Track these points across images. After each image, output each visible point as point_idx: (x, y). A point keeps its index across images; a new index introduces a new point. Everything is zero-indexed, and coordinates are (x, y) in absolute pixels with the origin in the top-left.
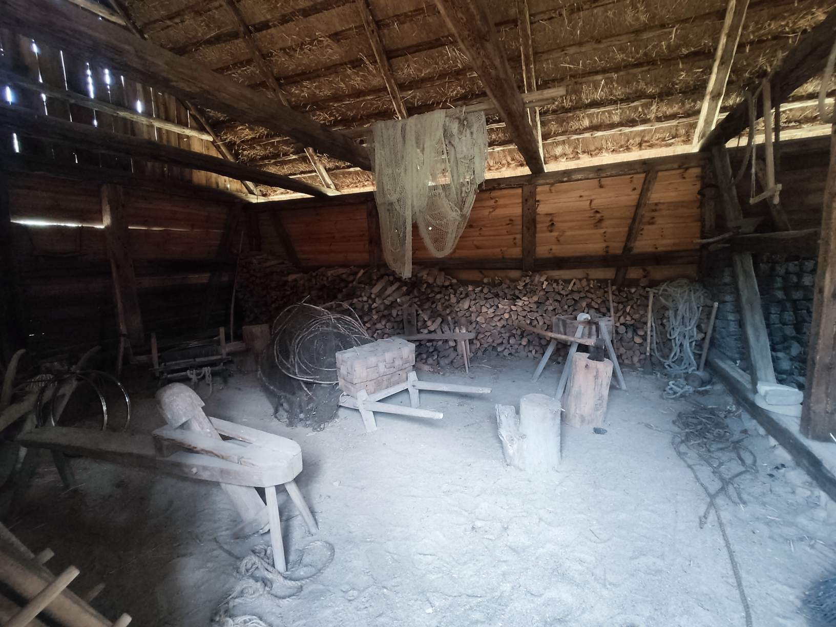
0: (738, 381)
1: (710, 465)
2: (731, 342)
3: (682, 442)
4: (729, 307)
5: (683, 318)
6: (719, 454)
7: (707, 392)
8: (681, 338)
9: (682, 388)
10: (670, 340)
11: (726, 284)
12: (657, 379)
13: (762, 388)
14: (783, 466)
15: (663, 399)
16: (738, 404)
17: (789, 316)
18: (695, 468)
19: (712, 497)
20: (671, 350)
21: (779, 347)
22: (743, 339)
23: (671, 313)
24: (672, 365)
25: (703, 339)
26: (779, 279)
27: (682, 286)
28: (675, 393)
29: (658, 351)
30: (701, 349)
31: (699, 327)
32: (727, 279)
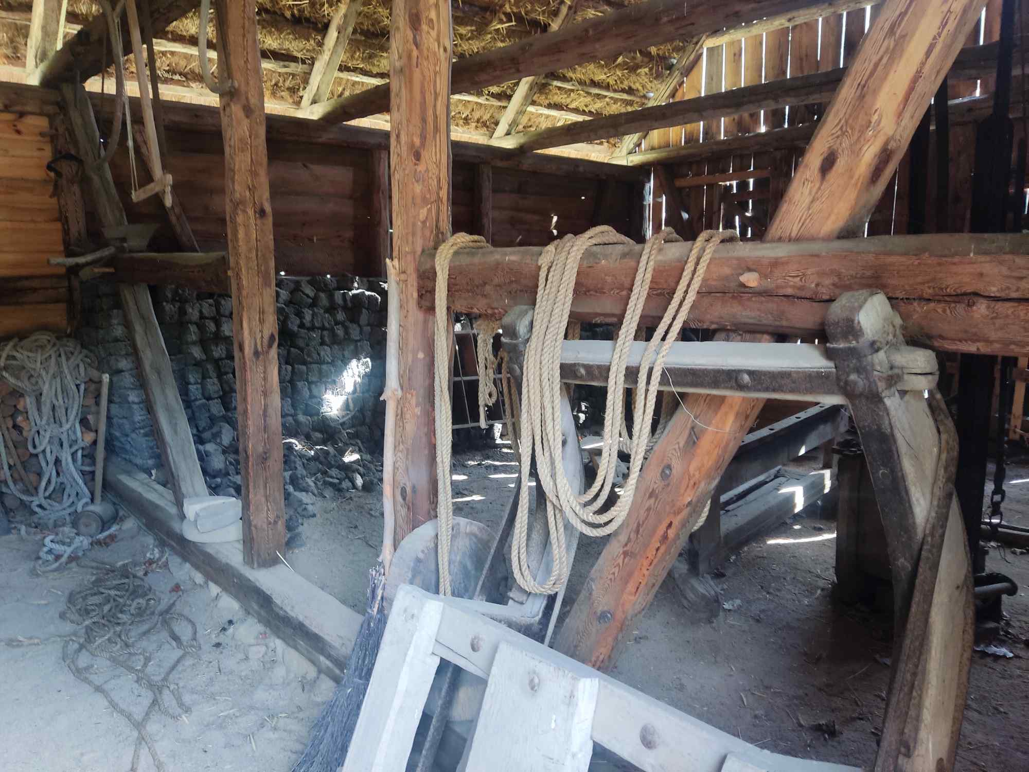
0: (157, 506)
1: (131, 669)
2: (140, 440)
3: (82, 647)
4: (128, 379)
5: (54, 408)
6: (144, 643)
7: (112, 538)
8: (56, 448)
9: (69, 545)
10: (36, 455)
11: (116, 340)
12: (22, 540)
13: (191, 508)
14: (230, 622)
15: (38, 575)
16: (162, 544)
17: (213, 386)
18: (107, 687)
19: (139, 726)
20: (40, 475)
21: (207, 435)
22: (155, 432)
23: (29, 402)
24: (45, 503)
25: (95, 443)
26: (193, 328)
27: (42, 347)
28: (58, 557)
29: (15, 482)
30: (94, 463)
31: (84, 422)
32: (119, 331)
